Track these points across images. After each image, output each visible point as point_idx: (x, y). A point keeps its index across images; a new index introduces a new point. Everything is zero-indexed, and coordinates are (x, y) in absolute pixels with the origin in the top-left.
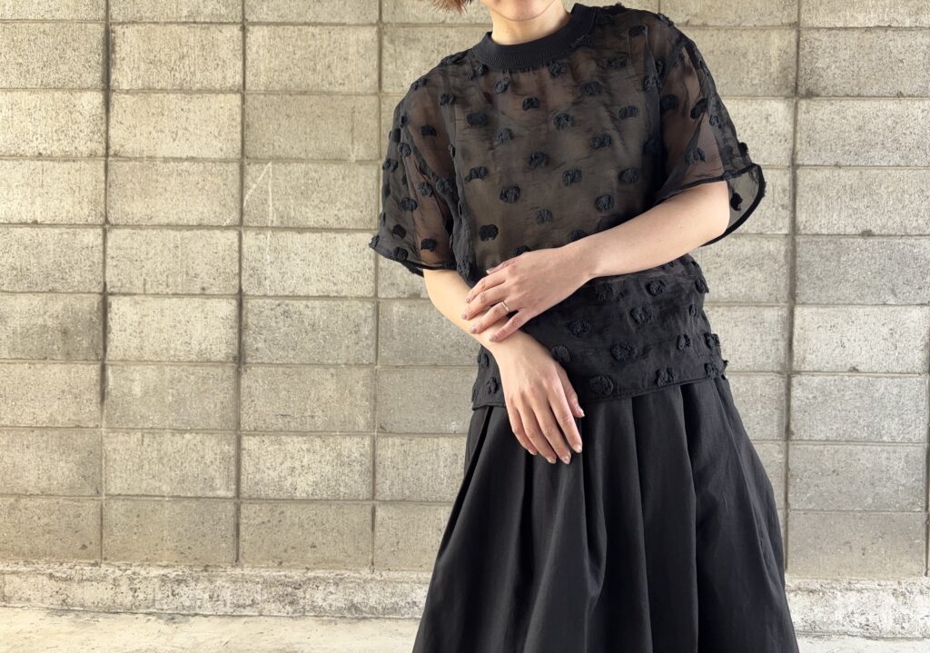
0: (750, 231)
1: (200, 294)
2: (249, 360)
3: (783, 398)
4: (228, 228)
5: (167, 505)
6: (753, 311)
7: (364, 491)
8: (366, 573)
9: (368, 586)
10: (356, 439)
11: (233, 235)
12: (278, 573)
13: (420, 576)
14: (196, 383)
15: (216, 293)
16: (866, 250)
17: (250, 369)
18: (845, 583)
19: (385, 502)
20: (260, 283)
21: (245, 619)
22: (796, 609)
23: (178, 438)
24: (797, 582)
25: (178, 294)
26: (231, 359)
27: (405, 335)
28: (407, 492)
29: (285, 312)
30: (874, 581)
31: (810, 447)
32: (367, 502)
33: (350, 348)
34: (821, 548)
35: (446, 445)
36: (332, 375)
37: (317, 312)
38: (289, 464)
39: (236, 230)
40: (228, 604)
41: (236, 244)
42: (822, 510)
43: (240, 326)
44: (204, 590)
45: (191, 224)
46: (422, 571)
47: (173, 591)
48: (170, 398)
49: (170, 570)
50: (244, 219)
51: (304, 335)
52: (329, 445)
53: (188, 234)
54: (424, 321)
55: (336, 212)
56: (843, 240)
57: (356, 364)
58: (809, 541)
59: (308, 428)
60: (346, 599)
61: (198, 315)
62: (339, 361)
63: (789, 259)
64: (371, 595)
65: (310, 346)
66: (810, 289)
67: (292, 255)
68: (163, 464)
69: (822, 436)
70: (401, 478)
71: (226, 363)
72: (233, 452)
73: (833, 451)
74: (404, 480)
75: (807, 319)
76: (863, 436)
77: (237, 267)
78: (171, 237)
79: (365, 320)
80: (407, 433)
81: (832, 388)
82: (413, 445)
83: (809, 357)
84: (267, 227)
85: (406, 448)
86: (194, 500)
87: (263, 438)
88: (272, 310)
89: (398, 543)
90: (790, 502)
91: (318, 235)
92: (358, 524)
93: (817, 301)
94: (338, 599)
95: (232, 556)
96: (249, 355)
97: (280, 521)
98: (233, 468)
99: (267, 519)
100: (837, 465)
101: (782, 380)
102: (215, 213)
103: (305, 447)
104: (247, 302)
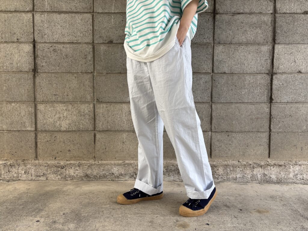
0: (256, 11)
1: (16, 42)
2: (39, 71)
3: (269, 85)
4: (28, 12)
5: (5, 134)
6: (256, 47)
7: (91, 127)
8: (92, 162)
9: (93, 167)
10: (87, 105)
11: (30, 15)
12: (54, 162)
13: (115, 162)
14: (16, 81)
15: (23, 41)
16: (305, 20)
17: (40, 75)
18: (294, 162)
19: (100, 131)
20: (42, 37)
21: (41, 181)
22: (274, 173)
23: (9, 105)
24: (274, 162)
25: (7, 42)
26: (31, 71)
27: (106, 60)
28: (109, 127)
29: (54, 50)
30: (306, 161)
31: (280, 105)
32: (92, 132)
33: (83, 66)
34: (284, 148)
35: (126, 107)
36: (75, 77)
37: (68, 50)
38: (58, 116)
39: (31, 13)
40: (33, 175)
41: (32, 20)
42: (285, 132)
43: (34, 56)
44: (22, 170)
45: (11, 10)
46: (116, 160)
47: (9, 170)
48: (5, 88)
49: (8, 162)
50: (35, 7)
51: (63, 59)
52: (75, 107)
53: (10, 15)
54: (115, 53)
55: (75, 5)
56: (296, 16)
57: (85, 73)
58: (279, 145)
59: (66, 100)
60: (83, 172)
61: (16, 51)
62: (78, 71)
63: (273, 23)
64: (94, 170)
65: (65, 65)
66: (282, 37)
67: (56, 24)
68: (3, 117)
69: (286, 101)
70: (106, 121)
71: (29, 72)
72: (33, 111)
73: (290, 107)
74: (108, 122)
75: (280, 50)
76: (303, 100)
77: (32, 30)
78: (3, 16)
79: (89, 53)
80: (108, 102)
81: (290, 80)
82: (112, 107)
83: (281, 67)
84: (45, 11)
85: (108, 108)
86: (17, 132)
87: (47, 105)
88: (48, 49)
89: (106, 149)
90: (271, 129)
91: (68, 14)
92: (88, 141)
93: (284, 42)
94: (79, 172)
95: (34, 155)
96: (39, 69)
97: (55, 140)
98: (33, 118)
99: (49, 140)
100: (292, 113)
101: (268, 77)
102: (22, 5)
103: (64, 108)
104: (37, 45)
